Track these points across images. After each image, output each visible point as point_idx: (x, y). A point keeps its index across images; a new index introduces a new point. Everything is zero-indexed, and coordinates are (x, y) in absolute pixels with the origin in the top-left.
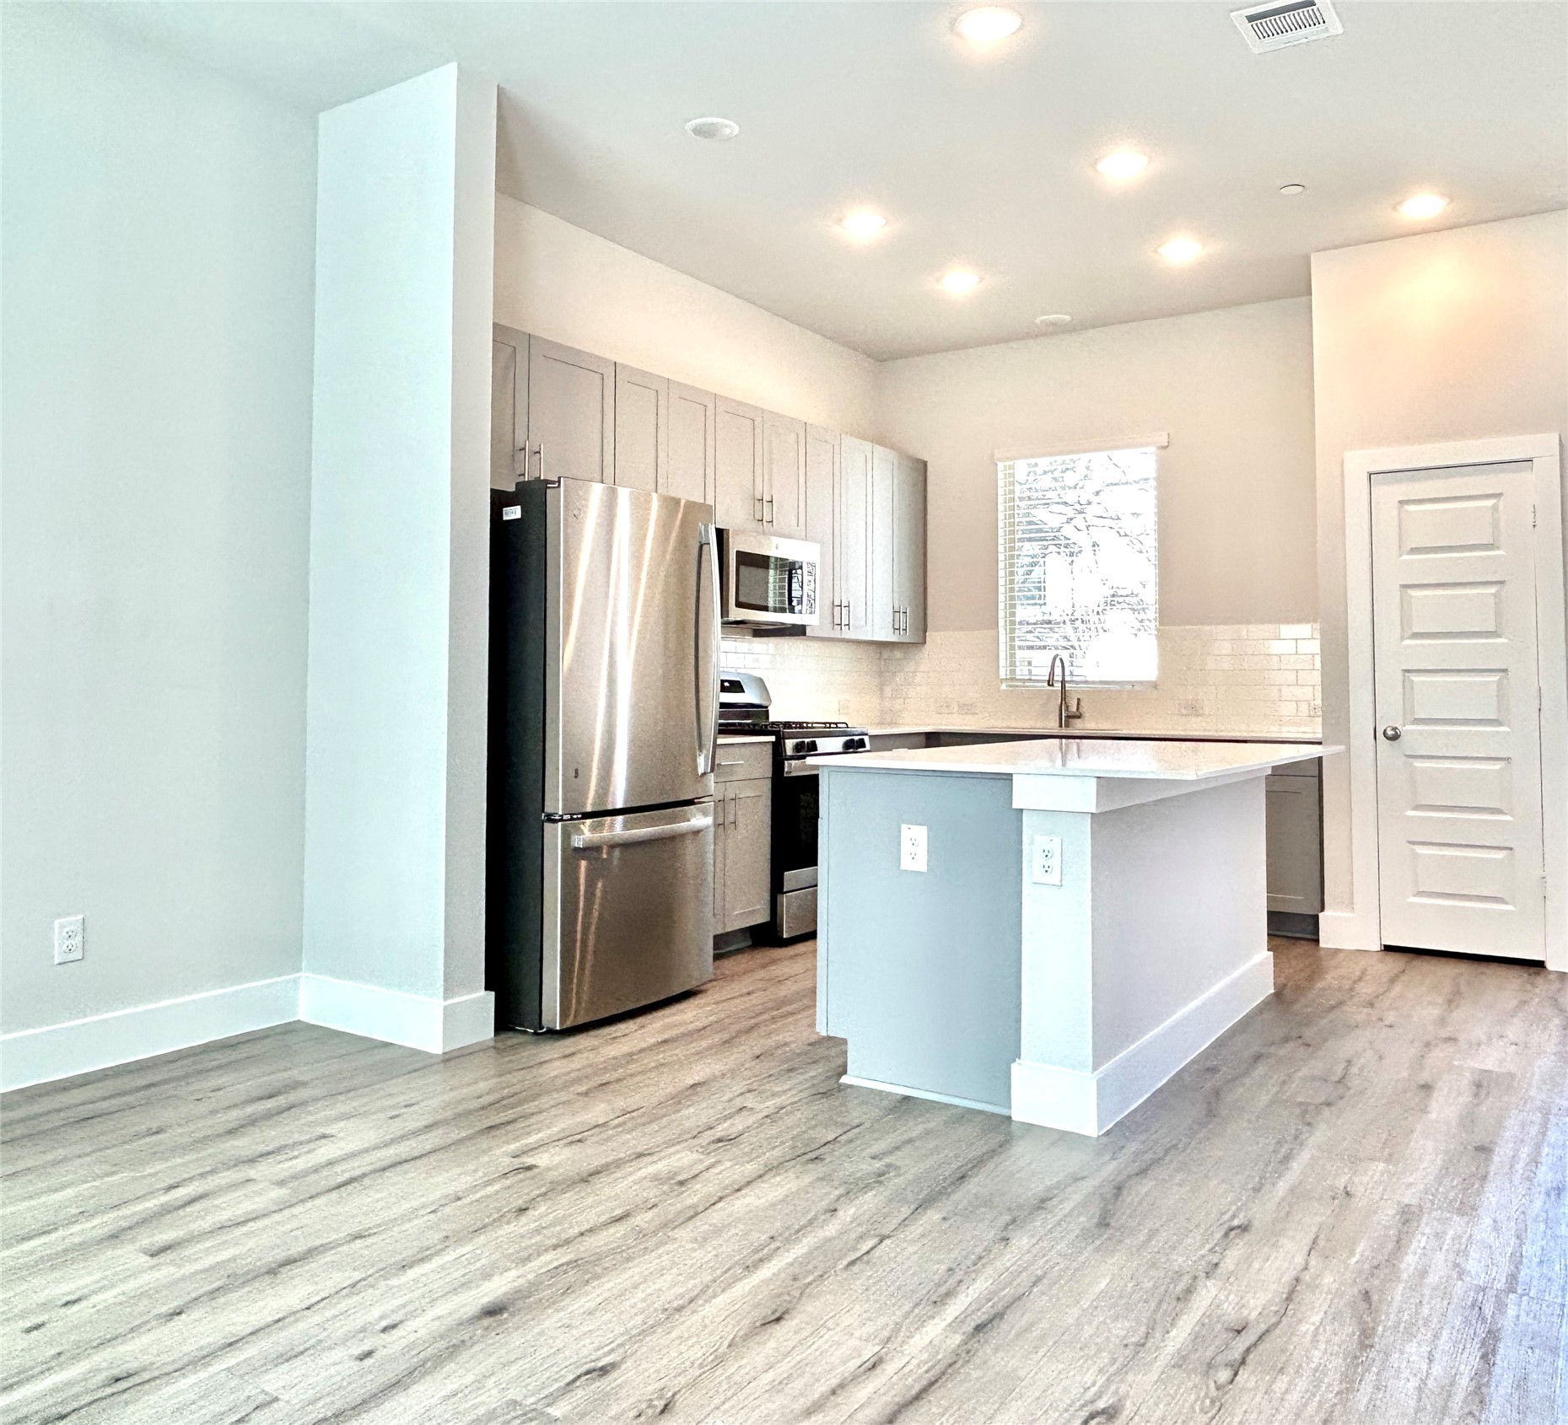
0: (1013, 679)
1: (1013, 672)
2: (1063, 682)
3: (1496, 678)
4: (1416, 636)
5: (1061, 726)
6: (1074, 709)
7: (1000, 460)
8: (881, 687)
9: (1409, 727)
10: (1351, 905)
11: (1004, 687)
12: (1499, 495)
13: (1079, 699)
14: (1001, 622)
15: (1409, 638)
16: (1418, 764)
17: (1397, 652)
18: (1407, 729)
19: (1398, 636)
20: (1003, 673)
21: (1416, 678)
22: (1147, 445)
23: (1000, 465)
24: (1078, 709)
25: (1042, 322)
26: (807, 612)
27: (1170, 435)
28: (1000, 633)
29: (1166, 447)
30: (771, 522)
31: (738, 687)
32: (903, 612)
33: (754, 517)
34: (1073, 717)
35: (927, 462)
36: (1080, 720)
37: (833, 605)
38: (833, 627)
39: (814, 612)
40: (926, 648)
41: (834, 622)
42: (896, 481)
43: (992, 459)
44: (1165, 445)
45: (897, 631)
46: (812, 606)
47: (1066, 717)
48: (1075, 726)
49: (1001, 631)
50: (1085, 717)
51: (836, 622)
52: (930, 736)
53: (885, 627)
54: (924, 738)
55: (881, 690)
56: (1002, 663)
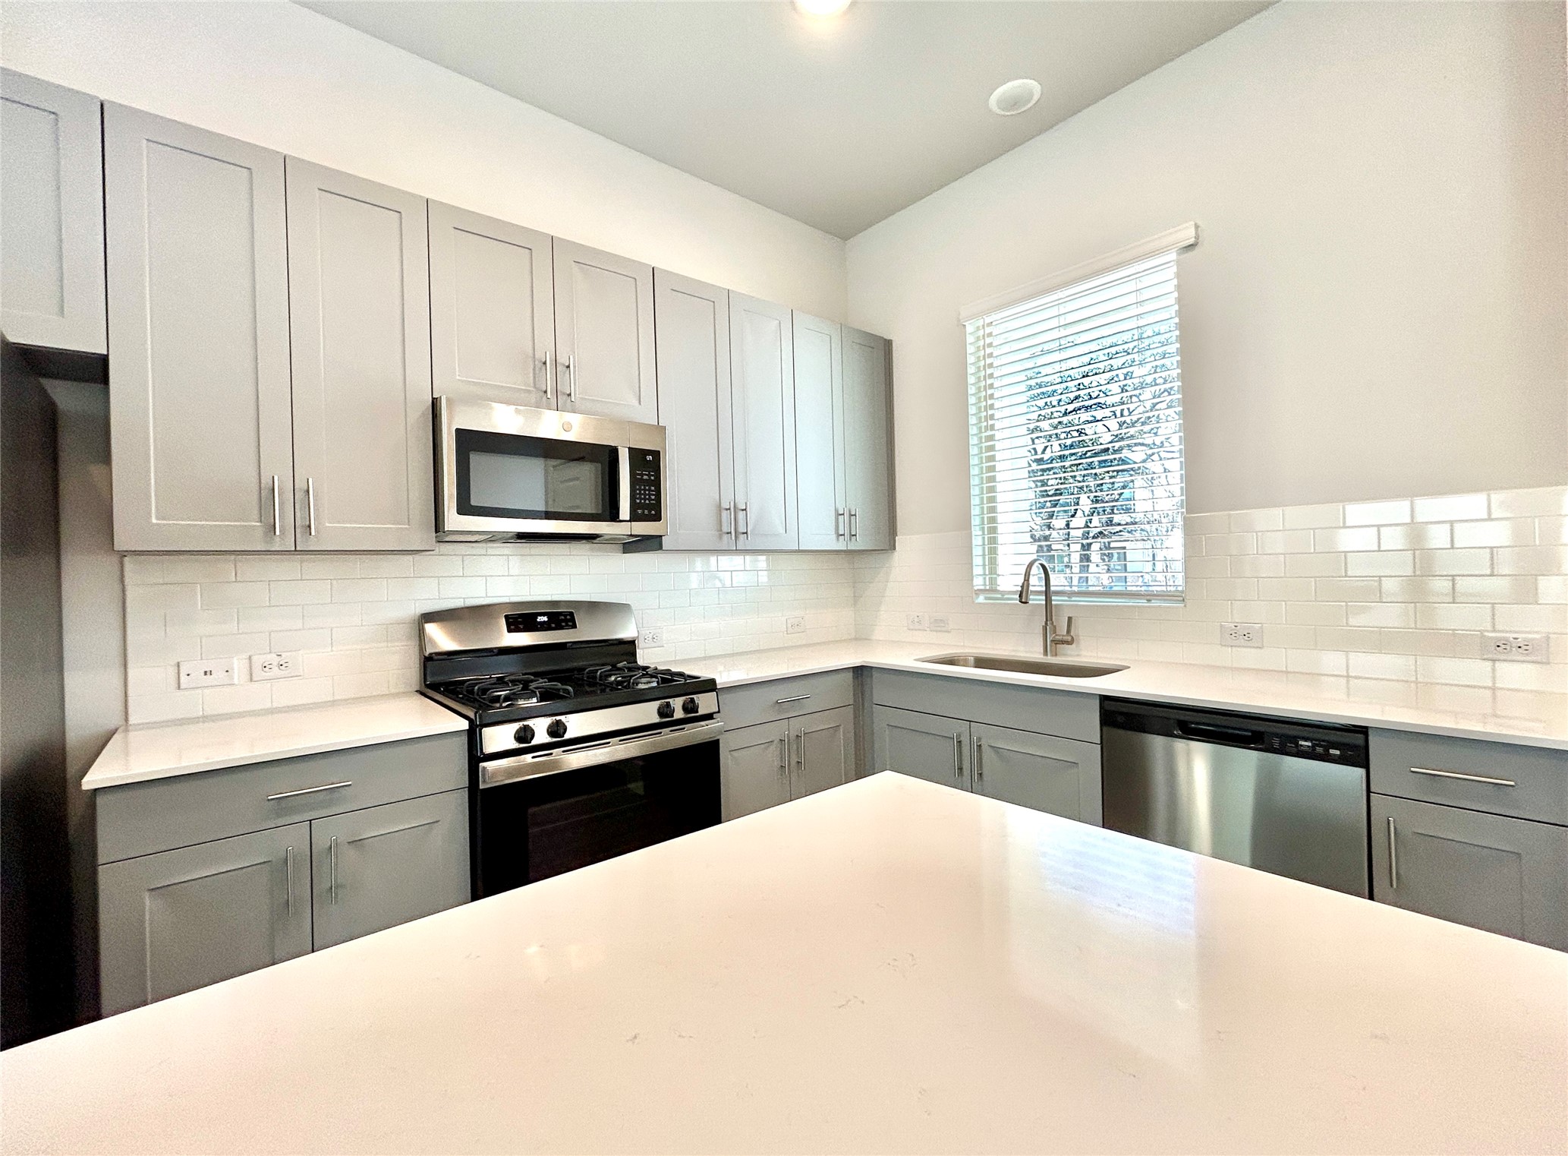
0: (994, 589)
1: (993, 581)
2: (1048, 593)
5: (1046, 654)
6: (1063, 629)
7: (970, 318)
8: (856, 598)
11: (981, 599)
13: (1070, 619)
14: (975, 521)
20: (978, 582)
22: (1163, 249)
23: (970, 329)
24: (1069, 631)
26: (635, 517)
27: (1197, 227)
28: (974, 533)
29: (1191, 247)
30: (570, 395)
31: (566, 621)
32: (851, 515)
33: (535, 387)
34: (1063, 642)
35: (891, 340)
36: (1074, 646)
37: (719, 508)
38: (720, 536)
39: (657, 518)
40: (897, 554)
41: (721, 530)
42: (837, 356)
43: (959, 320)
44: (1192, 241)
45: (841, 538)
46: (648, 507)
47: (1052, 641)
48: (1065, 655)
49: (976, 531)
50: (1078, 643)
51: (725, 529)
52: (860, 672)
53: (819, 533)
54: (850, 675)
55: (855, 603)
56: (977, 570)
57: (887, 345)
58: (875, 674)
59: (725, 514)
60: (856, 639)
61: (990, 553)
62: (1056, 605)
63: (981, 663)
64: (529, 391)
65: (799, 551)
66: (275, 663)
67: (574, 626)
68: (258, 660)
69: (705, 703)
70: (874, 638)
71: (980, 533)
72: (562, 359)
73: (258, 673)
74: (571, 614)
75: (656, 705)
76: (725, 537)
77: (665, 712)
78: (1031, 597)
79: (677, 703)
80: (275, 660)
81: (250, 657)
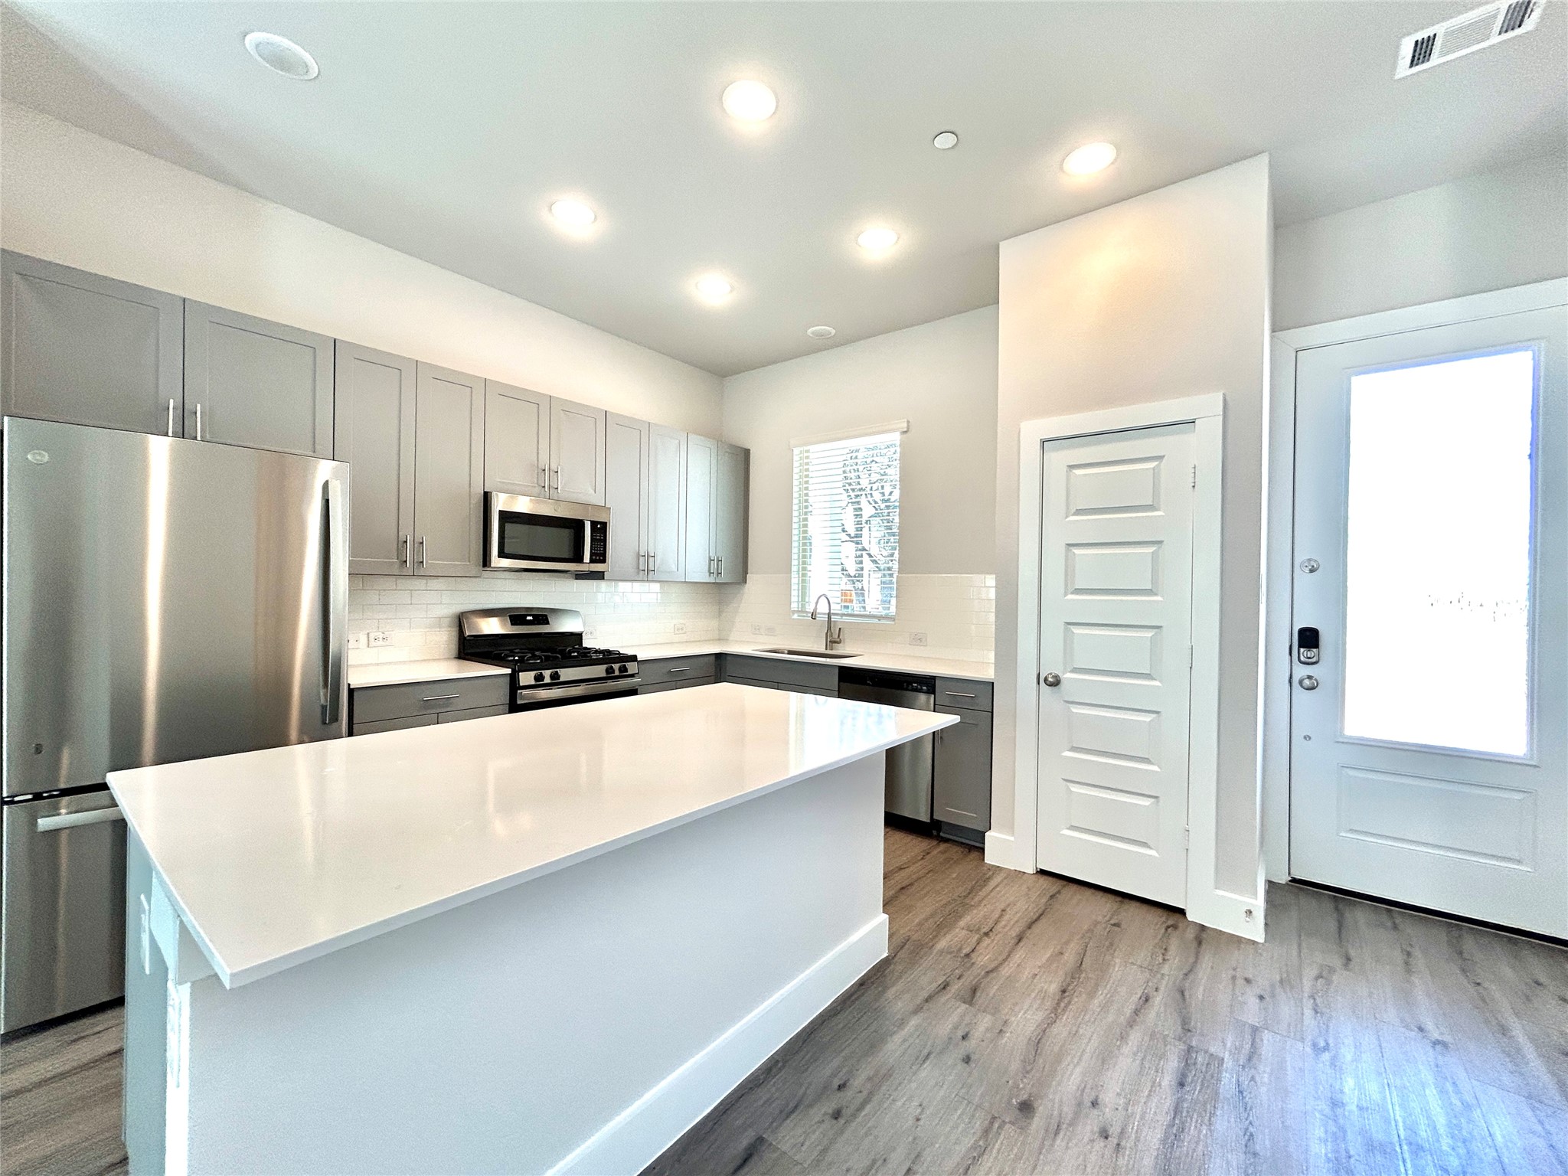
0: (802, 611)
1: (803, 605)
2: (829, 614)
3: (1150, 635)
4: (1078, 591)
5: (826, 649)
6: (836, 635)
7: (796, 446)
8: (720, 612)
9: (1069, 675)
10: (1010, 828)
11: (795, 616)
12: (1161, 458)
13: (840, 629)
14: (794, 569)
15: (1072, 593)
16: (1075, 709)
17: (1062, 605)
18: (1067, 676)
19: (1062, 591)
20: (794, 606)
21: (1077, 630)
22: (894, 430)
23: (796, 451)
24: (839, 636)
25: (813, 333)
26: (592, 561)
27: (908, 422)
28: (793, 576)
29: (906, 432)
30: (557, 488)
31: (542, 619)
32: (719, 561)
33: (537, 484)
34: (835, 642)
35: (749, 450)
36: (841, 645)
37: (638, 555)
38: (638, 573)
39: (604, 561)
40: (747, 585)
41: (639, 568)
42: (714, 462)
43: (789, 446)
44: (905, 430)
45: (712, 575)
46: (600, 556)
47: (830, 641)
48: (837, 649)
49: (794, 575)
50: (844, 642)
51: (641, 568)
52: (719, 656)
53: (698, 572)
54: (713, 658)
55: (720, 615)
56: (794, 599)
57: (747, 453)
58: (728, 658)
59: (641, 559)
60: (719, 640)
61: (802, 589)
62: (834, 621)
63: (790, 652)
64: (535, 487)
65: (685, 582)
66: (381, 637)
67: (548, 623)
68: (372, 636)
69: (632, 667)
70: (731, 639)
71: (797, 576)
72: (554, 467)
73: (372, 643)
74: (546, 616)
75: (604, 667)
76: (642, 572)
77: (610, 671)
78: (818, 616)
79: (616, 666)
80: (381, 636)
81: (368, 634)
